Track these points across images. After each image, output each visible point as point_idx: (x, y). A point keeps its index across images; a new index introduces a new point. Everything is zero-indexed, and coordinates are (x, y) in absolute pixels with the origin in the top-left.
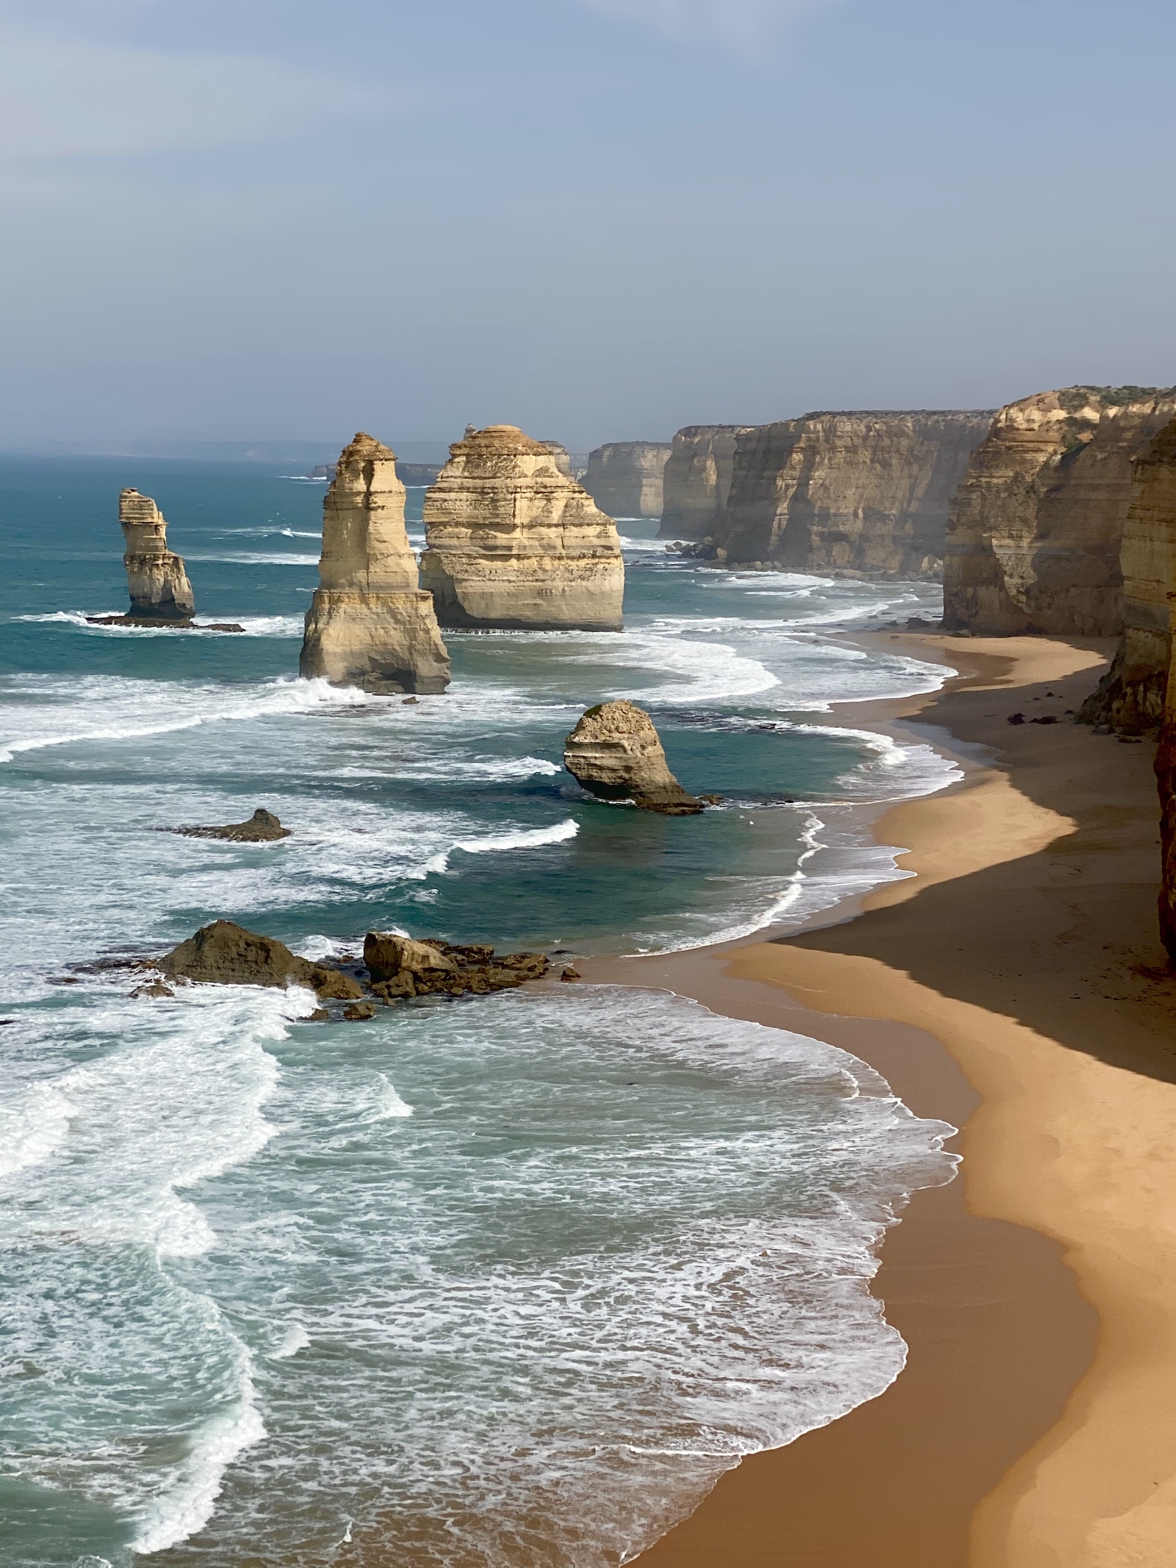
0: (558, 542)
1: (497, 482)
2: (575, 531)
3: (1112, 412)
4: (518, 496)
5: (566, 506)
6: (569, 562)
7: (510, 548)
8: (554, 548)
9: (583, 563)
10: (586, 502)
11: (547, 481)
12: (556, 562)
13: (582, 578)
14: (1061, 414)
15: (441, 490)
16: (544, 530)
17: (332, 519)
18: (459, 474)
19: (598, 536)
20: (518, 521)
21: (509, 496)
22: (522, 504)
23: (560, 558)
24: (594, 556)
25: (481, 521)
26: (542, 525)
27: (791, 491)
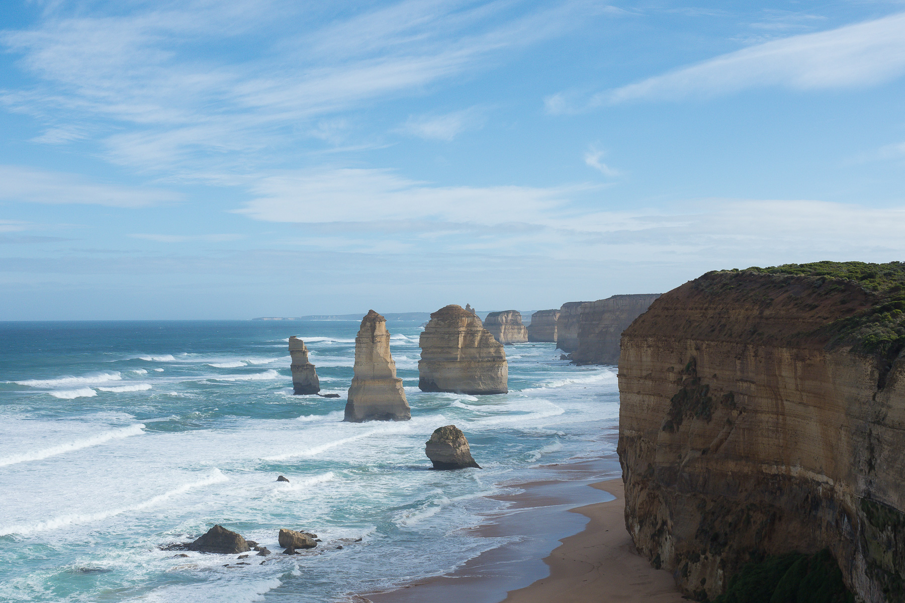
2: (485, 350)
4: (460, 335)
5: (482, 339)
6: (483, 364)
7: (456, 358)
8: (476, 358)
9: (489, 364)
10: (490, 337)
11: (473, 328)
12: (477, 364)
13: (489, 370)
16: (472, 350)
18: (434, 326)
19: (495, 352)
20: (460, 346)
21: (456, 336)
22: (461, 339)
23: (479, 362)
24: (494, 361)
25: (444, 347)
26: (471, 347)
27: (604, 330)
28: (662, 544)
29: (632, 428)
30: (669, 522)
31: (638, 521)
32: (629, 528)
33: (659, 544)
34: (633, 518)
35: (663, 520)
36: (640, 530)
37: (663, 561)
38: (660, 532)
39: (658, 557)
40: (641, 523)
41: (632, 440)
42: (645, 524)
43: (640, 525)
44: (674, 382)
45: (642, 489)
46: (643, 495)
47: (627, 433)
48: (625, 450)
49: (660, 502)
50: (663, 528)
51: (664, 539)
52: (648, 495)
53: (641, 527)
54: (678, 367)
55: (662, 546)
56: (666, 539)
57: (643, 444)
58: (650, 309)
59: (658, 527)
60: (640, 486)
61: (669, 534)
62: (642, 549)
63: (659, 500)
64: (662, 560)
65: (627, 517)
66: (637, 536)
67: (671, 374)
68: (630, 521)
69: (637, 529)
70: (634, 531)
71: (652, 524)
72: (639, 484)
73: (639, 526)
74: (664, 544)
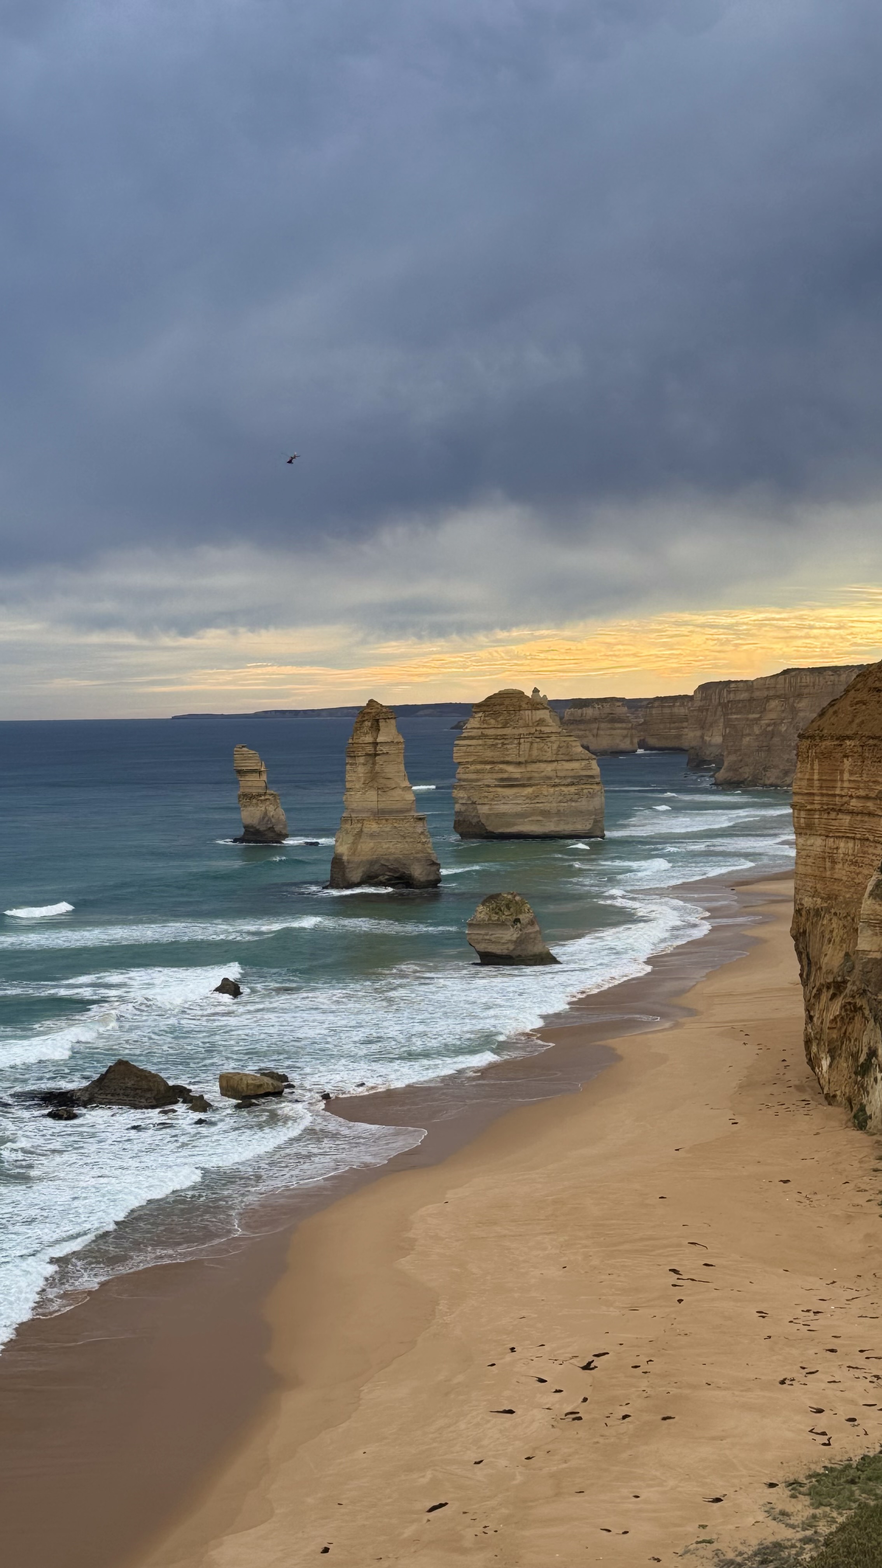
0: (552, 774)
1: (508, 731)
2: (565, 765)
4: (522, 740)
5: (559, 747)
6: (563, 788)
7: (516, 779)
8: (550, 778)
9: (572, 789)
10: (574, 744)
11: (543, 729)
12: (552, 790)
13: (572, 800)
15: (465, 738)
16: (543, 766)
18: (479, 726)
19: (583, 769)
20: (522, 759)
21: (516, 742)
22: (525, 746)
23: (554, 786)
24: (580, 784)
25: (495, 760)
26: (540, 761)
27: (769, 729)
28: (869, 1088)
29: (815, 894)
31: (827, 1050)
32: (813, 1062)
33: (863, 1088)
34: (818, 1044)
35: (870, 1048)
36: (830, 1066)
37: (870, 1117)
38: (866, 1067)
39: (862, 1108)
40: (833, 1053)
41: (817, 913)
42: (840, 1055)
43: (831, 1056)
45: (833, 997)
46: (836, 1008)
47: (808, 902)
48: (805, 932)
49: (866, 1018)
50: (871, 1062)
51: (872, 1079)
52: (843, 1007)
53: (833, 1058)
55: (868, 1093)
56: (876, 1080)
57: (835, 920)
58: (847, 691)
59: (862, 1060)
60: (831, 991)
62: (835, 1096)
63: (863, 1014)
64: (868, 1113)
65: (808, 1042)
66: (826, 1075)
68: (814, 1049)
69: (825, 1063)
70: (820, 1066)
71: (852, 1054)
72: (828, 988)
73: (829, 1059)
74: (872, 1087)
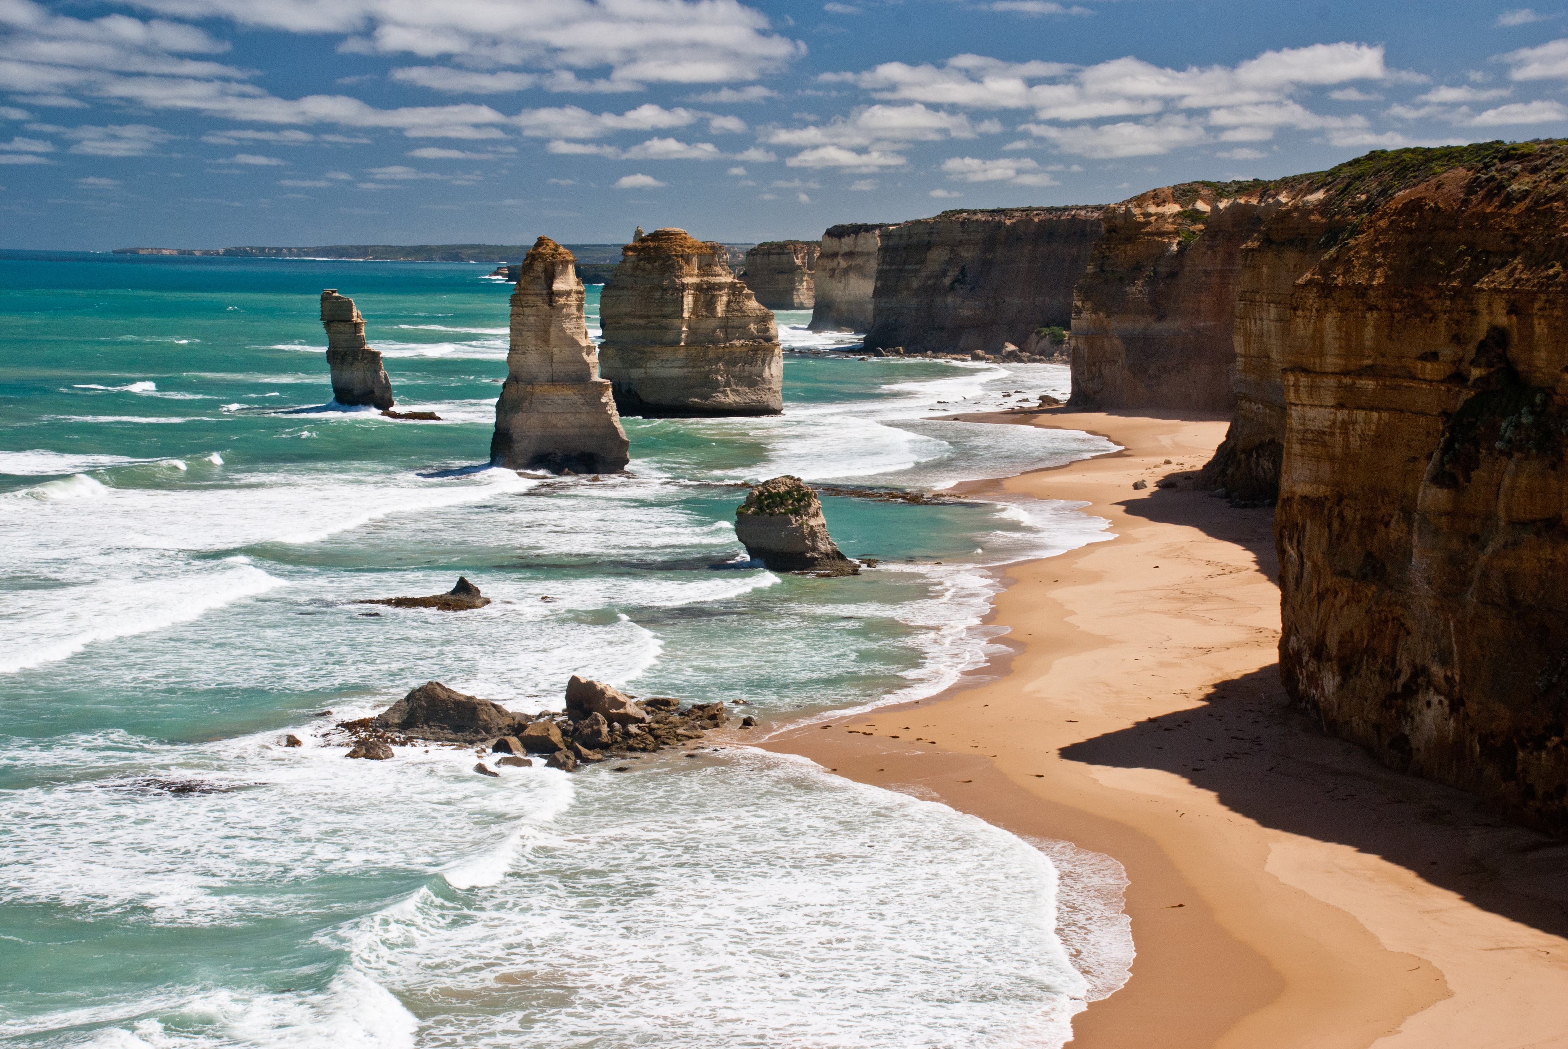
3: (1223, 205)
4: (685, 292)
5: (729, 301)
7: (678, 340)
9: (745, 352)
10: (746, 297)
11: (712, 279)
14: (1176, 208)
15: (616, 288)
17: (518, 315)
19: (758, 328)
20: (685, 316)
21: (677, 293)
22: (689, 300)
27: (930, 282)
28: (1415, 713)
29: (1317, 481)
30: (1437, 671)
31: (1335, 667)
33: (1405, 714)
34: (1313, 661)
35: (1415, 666)
36: (1341, 687)
37: (1418, 749)
38: (1410, 690)
39: (1405, 738)
40: (1346, 672)
41: (1318, 502)
42: (1356, 673)
43: (1340, 675)
44: (1442, 382)
45: (1348, 603)
46: (1354, 617)
47: (1305, 489)
48: (1295, 525)
49: (1406, 630)
50: (1418, 681)
51: (1422, 702)
52: (1366, 615)
53: (1344, 679)
54: (1448, 352)
55: (1413, 718)
56: (1429, 704)
57: (1348, 513)
59: (1403, 680)
60: (1343, 598)
61: (1438, 692)
62: (1349, 723)
63: (1402, 624)
64: (1414, 744)
66: (1331, 698)
67: (1429, 366)
69: (1330, 683)
70: (1319, 687)
71: (1382, 673)
72: (1337, 593)
73: (1338, 679)
74: (1420, 713)
